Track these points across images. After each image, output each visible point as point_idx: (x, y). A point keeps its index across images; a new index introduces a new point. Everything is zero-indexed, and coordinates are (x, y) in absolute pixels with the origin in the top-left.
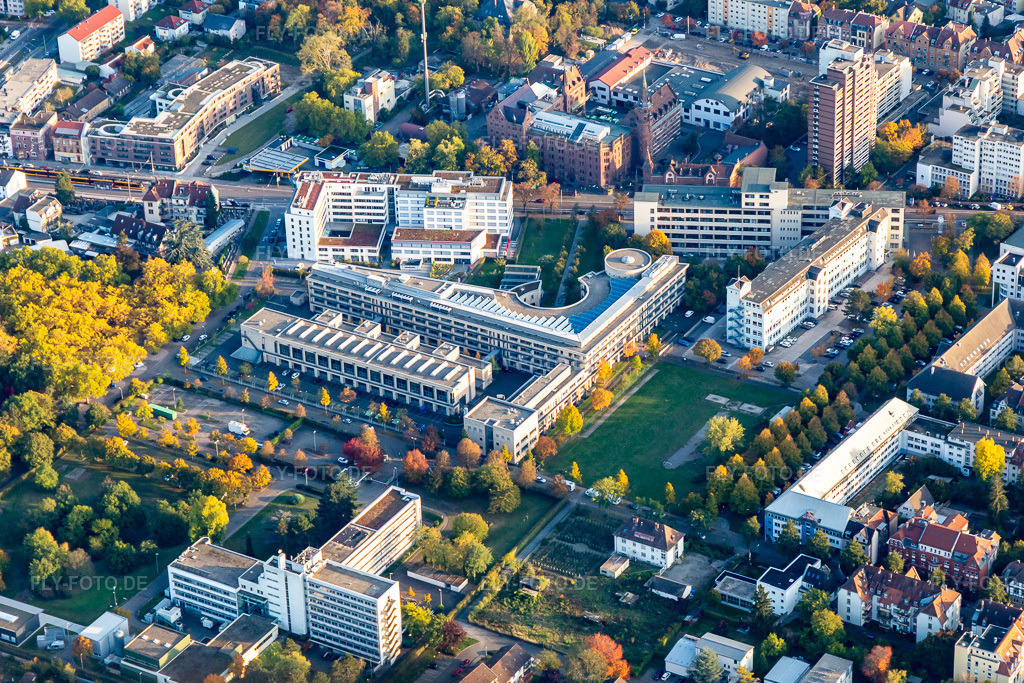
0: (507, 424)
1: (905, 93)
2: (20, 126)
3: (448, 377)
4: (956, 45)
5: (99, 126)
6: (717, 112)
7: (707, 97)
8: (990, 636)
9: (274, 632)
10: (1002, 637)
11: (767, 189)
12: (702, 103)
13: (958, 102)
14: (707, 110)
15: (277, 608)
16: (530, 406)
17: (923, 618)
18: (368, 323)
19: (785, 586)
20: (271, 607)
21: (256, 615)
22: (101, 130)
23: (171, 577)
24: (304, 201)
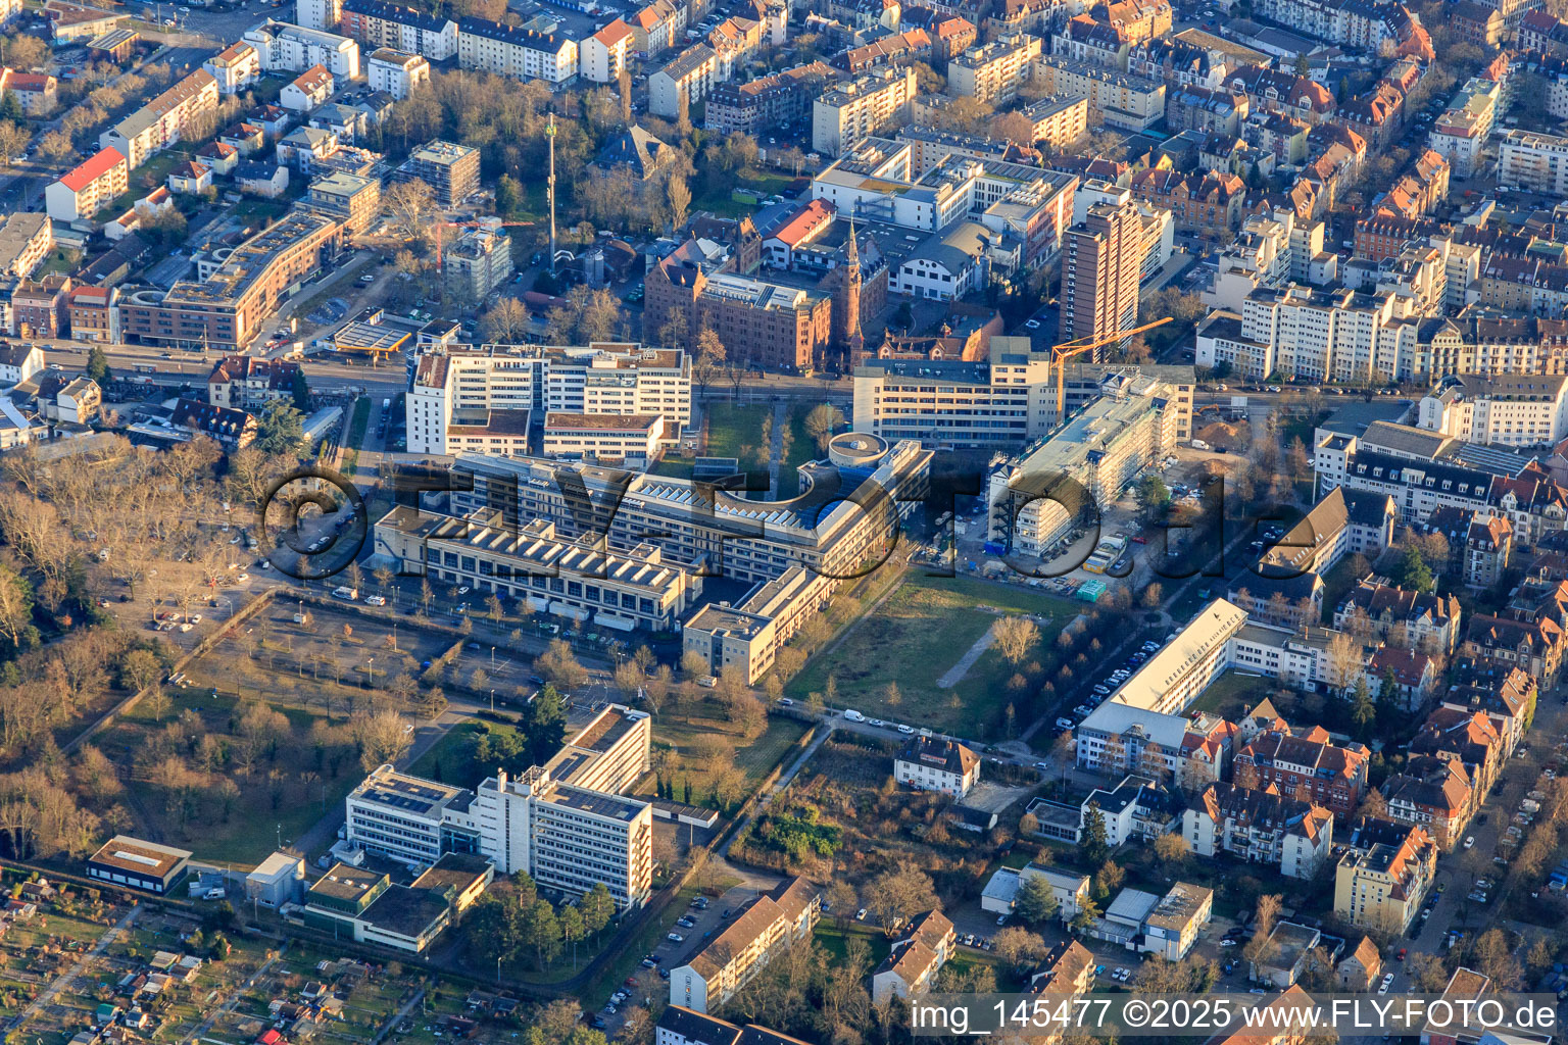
0: (739, 633)
1: (1164, 257)
2: (24, 293)
3: (655, 581)
4: (1223, 199)
5: (130, 292)
6: (934, 276)
7: (921, 258)
8: (1378, 856)
9: (490, 872)
10: (1392, 857)
11: (1024, 360)
12: (914, 265)
13: (1239, 263)
14: (922, 274)
15: (491, 845)
16: (765, 612)
17: (1291, 841)
18: (538, 522)
19: (1118, 809)
20: (484, 842)
21: (463, 854)
22: (134, 298)
23: (350, 811)
24: (430, 377)
